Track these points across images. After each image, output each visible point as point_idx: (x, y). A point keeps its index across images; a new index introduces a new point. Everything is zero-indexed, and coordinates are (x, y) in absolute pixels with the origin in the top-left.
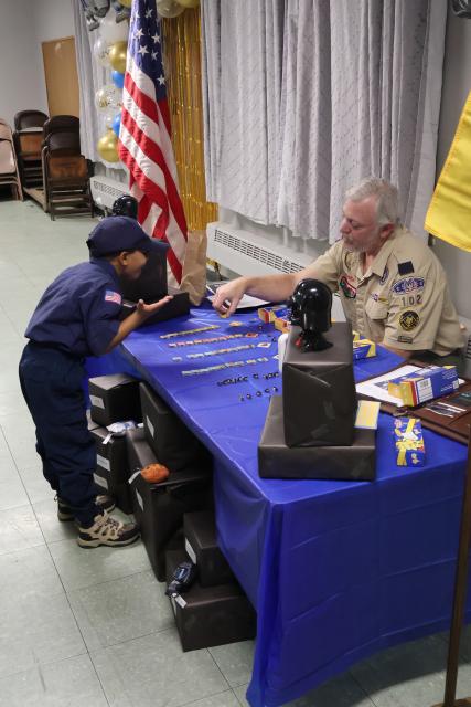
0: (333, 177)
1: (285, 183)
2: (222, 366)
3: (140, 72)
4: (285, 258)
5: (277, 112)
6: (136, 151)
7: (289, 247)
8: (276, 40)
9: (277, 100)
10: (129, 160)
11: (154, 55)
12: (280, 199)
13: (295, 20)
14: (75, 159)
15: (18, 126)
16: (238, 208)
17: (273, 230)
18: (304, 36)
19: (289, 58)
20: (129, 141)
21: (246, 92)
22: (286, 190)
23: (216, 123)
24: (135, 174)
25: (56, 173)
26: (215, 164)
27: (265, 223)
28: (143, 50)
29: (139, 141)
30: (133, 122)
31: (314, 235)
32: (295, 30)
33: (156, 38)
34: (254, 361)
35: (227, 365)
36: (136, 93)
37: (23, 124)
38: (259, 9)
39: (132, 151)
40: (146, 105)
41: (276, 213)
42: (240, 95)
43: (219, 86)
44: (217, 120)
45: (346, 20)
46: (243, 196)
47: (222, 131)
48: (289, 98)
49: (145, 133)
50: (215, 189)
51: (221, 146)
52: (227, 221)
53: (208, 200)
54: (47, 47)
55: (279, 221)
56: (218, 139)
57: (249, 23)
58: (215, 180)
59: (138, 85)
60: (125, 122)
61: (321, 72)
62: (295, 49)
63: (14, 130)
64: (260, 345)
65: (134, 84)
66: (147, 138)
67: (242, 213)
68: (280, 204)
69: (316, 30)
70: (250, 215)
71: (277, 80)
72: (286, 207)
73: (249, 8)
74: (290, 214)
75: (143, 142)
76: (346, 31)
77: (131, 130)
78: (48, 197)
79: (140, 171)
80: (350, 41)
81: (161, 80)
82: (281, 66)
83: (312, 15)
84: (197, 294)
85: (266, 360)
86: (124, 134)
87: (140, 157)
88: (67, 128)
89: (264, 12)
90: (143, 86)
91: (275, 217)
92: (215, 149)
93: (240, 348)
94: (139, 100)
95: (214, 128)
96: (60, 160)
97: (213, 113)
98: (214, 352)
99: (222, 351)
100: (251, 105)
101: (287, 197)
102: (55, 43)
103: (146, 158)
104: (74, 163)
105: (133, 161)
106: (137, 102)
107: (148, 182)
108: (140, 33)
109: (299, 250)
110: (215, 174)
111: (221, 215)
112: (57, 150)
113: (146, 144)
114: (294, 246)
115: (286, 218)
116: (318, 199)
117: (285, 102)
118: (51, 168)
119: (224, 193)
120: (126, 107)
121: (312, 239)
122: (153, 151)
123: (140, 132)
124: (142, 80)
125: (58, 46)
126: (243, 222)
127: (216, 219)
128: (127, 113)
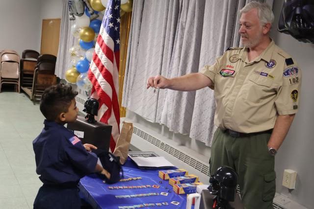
0: (196, 103)
1: (168, 102)
2: (142, 206)
3: (108, 35)
4: (162, 141)
5: (168, 67)
6: (98, 76)
7: (164, 135)
8: (172, 33)
9: (168, 61)
10: (93, 80)
11: (116, 28)
12: (163, 110)
13: (184, 24)
14: (51, 76)
15: (24, 56)
16: (139, 112)
17: (156, 126)
18: (188, 32)
19: (178, 42)
20: (95, 70)
21: (151, 55)
22: (168, 106)
23: (132, 68)
24: (96, 88)
25: (40, 81)
26: (129, 89)
27: (152, 122)
28: (111, 25)
29: (101, 71)
30: (99, 61)
31: (181, 131)
32: (183, 29)
33: (119, 20)
34: (160, 204)
35: (145, 205)
36: (103, 46)
37: (26, 56)
38: (164, 17)
39: (96, 75)
40: (109, 53)
41: (161, 117)
42: (148, 56)
43: (137, 50)
44: (133, 67)
45: (212, 27)
46: (142, 107)
47: (135, 72)
48: (175, 61)
49: (105, 66)
50: (128, 100)
51: (134, 80)
52: (130, 118)
53: (122, 106)
54: (45, 22)
55: (162, 122)
56: (132, 76)
57: (158, 22)
58: (128, 96)
59: (106, 42)
60: (94, 60)
61: (195, 50)
62: (182, 38)
63: (21, 58)
64: (162, 194)
65: (103, 41)
66: (106, 70)
67: (140, 114)
68: (163, 113)
69: (195, 30)
70: (145, 116)
71: (170, 52)
72: (167, 115)
73: (159, 16)
74: (168, 119)
75: (104, 71)
76: (212, 32)
77: (98, 65)
78: (34, 92)
79: (99, 86)
80: (213, 38)
81: (118, 41)
82: (173, 45)
83: (194, 22)
84: (123, 158)
85: (167, 204)
86: (93, 66)
87: (101, 79)
88: (50, 61)
89: (167, 19)
90: (107, 43)
91: (160, 119)
92: (130, 81)
93: (150, 194)
94: (105, 50)
95: (131, 71)
96: (43, 76)
97: (131, 63)
98: (136, 195)
99: (141, 195)
100: (153, 62)
101: (168, 111)
102: (50, 20)
103: (104, 80)
104: (50, 78)
105: (96, 80)
106: (103, 51)
107: (103, 93)
108: (110, 16)
109: (170, 138)
110: (128, 93)
111: (127, 114)
112: (42, 71)
113: (105, 73)
114: (167, 136)
115: (166, 120)
116: (185, 114)
117: (173, 63)
118: (38, 79)
119: (132, 103)
120: (96, 52)
121: (179, 133)
122: (108, 77)
123: (103, 66)
124: (108, 40)
125: (51, 22)
126: (139, 119)
127: (125, 116)
128: (96, 56)
